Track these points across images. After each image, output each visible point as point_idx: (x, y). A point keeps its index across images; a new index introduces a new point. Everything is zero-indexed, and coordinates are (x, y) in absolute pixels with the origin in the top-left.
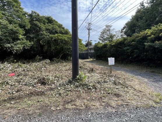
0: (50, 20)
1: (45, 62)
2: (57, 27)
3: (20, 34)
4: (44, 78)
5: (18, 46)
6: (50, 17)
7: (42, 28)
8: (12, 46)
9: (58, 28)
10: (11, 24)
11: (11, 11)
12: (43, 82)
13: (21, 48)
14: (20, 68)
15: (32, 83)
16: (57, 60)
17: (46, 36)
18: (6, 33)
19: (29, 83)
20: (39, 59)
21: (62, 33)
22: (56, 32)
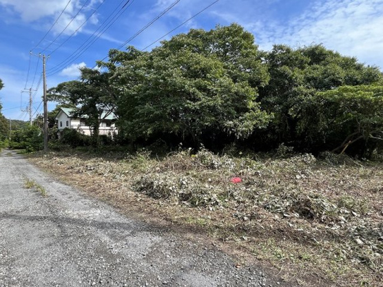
0: (316, 55)
1: (303, 161)
2: (338, 68)
3: (250, 99)
4: (309, 200)
5: (246, 123)
6: (316, 48)
7: (296, 78)
8: (235, 125)
9: (341, 71)
10: (236, 82)
11: (237, 57)
12: (306, 211)
13: (251, 128)
14: (249, 169)
15: (279, 208)
16: (335, 157)
17: (305, 96)
18: (228, 100)
19: (273, 205)
20: (286, 153)
21: (356, 81)
22: (336, 83)
